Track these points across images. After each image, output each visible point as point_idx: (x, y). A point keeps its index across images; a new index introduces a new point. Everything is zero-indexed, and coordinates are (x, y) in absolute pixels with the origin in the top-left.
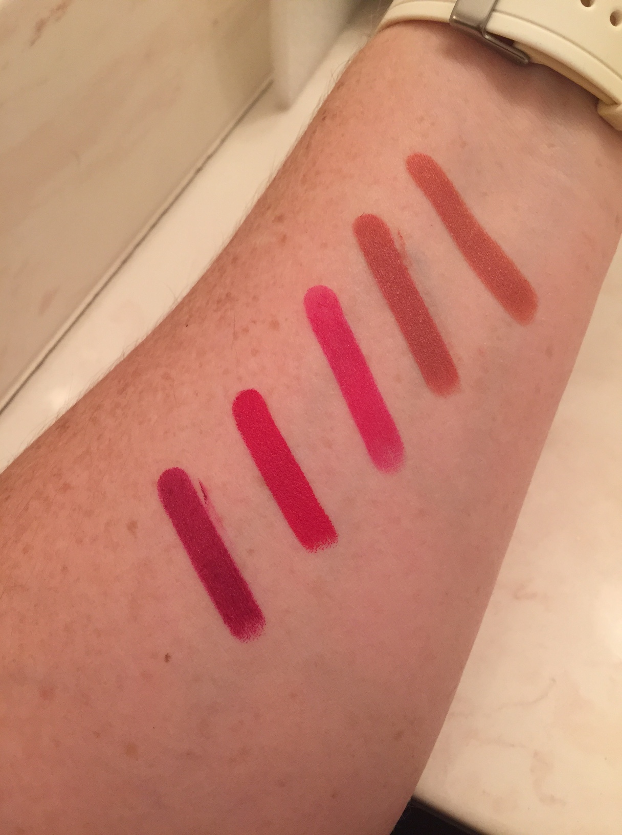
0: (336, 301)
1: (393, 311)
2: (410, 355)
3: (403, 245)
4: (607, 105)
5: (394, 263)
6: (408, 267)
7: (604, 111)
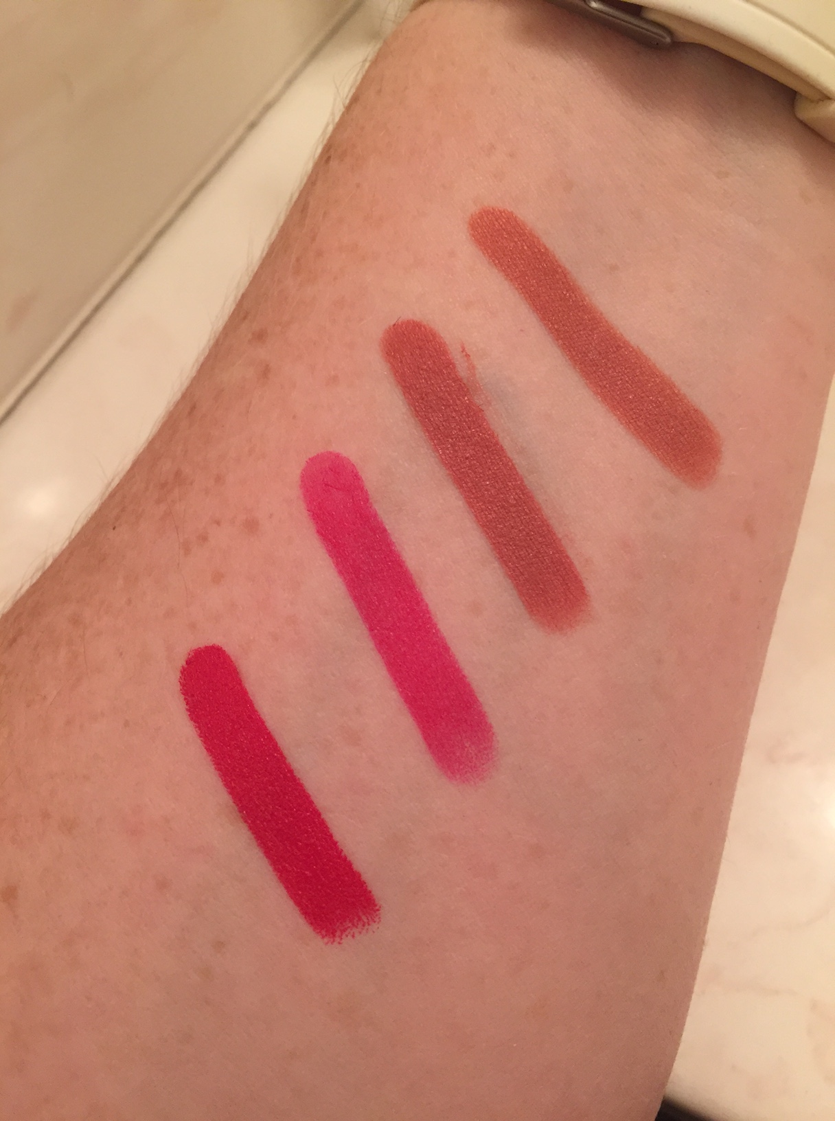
3: (472, 369)
4: (812, 101)
7: (808, 113)
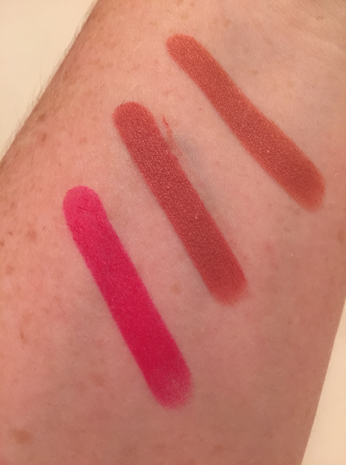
0: (98, 202)
1: (164, 208)
2: (188, 259)
3: (170, 132)
5: (162, 154)
6: (178, 157)
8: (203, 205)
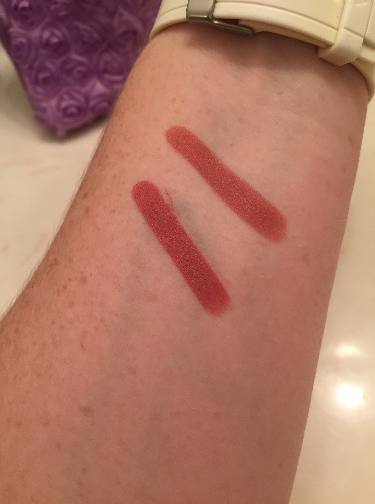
5: (166, 215)
8: (196, 248)
